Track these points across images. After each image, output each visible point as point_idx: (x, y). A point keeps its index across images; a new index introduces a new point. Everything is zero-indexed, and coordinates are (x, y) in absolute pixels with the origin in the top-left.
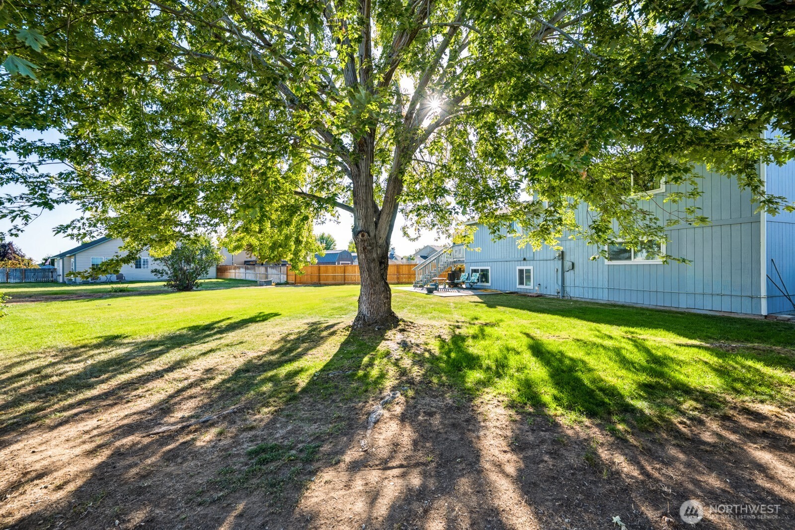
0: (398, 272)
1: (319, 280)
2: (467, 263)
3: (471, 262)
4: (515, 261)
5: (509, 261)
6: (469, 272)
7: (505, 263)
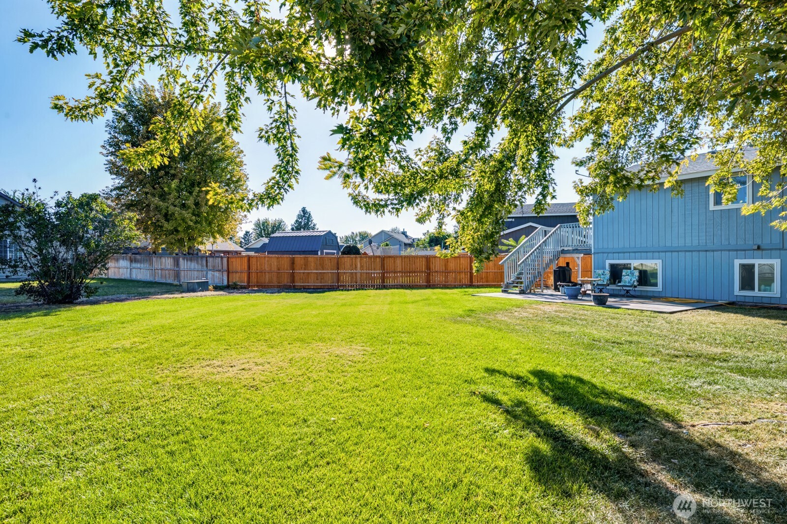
0: (428, 267)
1: (293, 281)
2: (598, 253)
3: (608, 253)
4: (729, 250)
5: (713, 251)
6: (604, 268)
7: (702, 254)
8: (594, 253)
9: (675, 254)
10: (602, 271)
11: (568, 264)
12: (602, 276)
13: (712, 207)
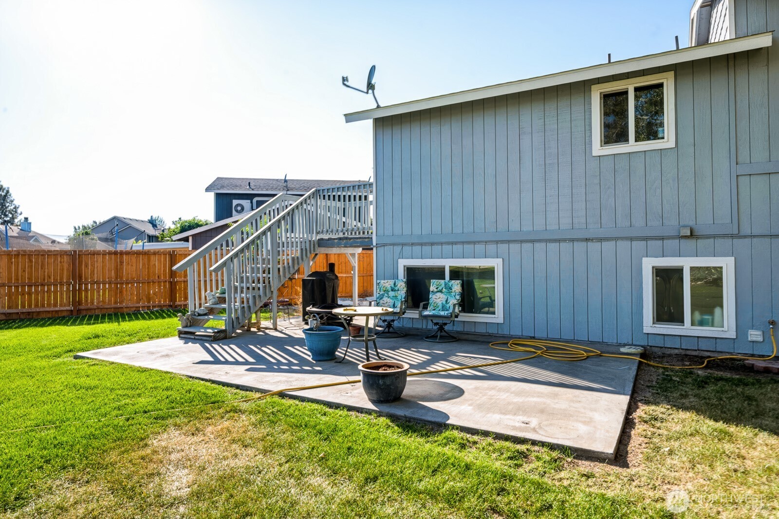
2: (384, 245)
3: (403, 245)
4: (631, 239)
5: (601, 240)
6: (395, 277)
7: (580, 247)
8: (377, 246)
9: (527, 246)
10: (391, 282)
11: (332, 266)
12: (391, 294)
13: (598, 148)
